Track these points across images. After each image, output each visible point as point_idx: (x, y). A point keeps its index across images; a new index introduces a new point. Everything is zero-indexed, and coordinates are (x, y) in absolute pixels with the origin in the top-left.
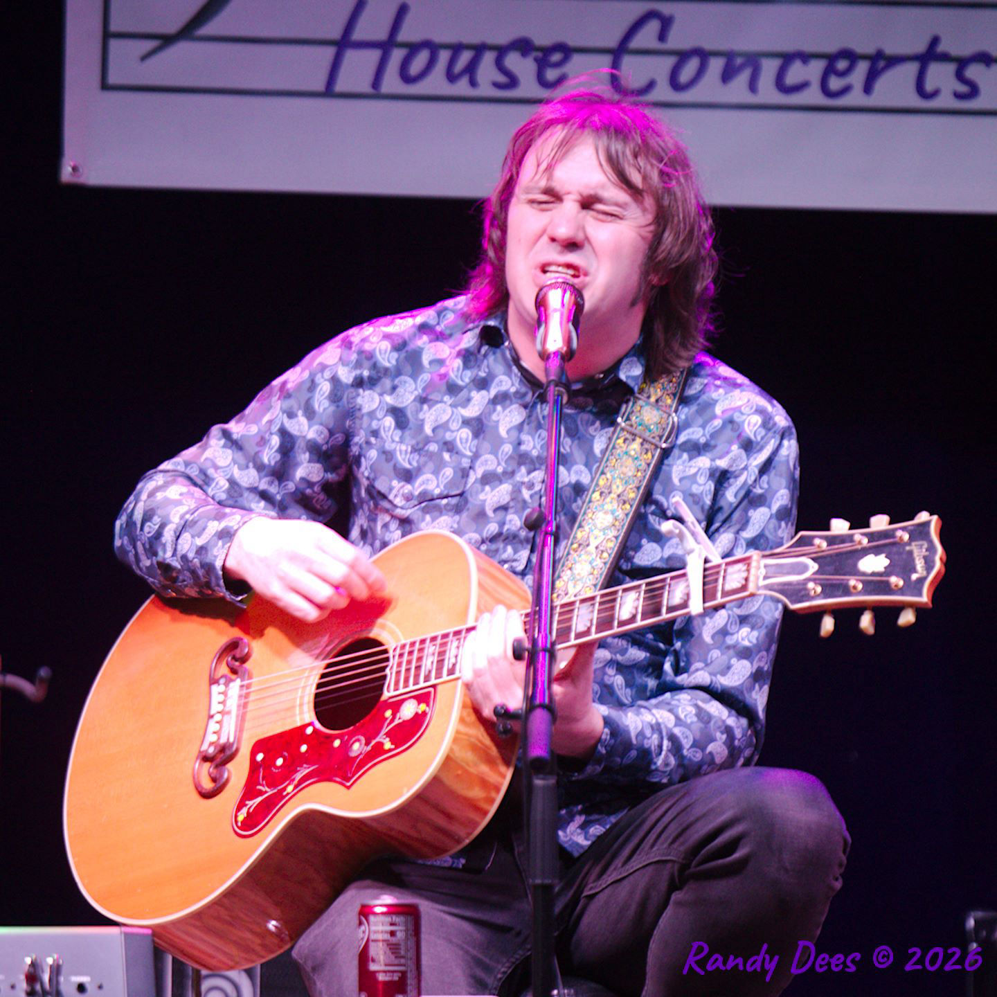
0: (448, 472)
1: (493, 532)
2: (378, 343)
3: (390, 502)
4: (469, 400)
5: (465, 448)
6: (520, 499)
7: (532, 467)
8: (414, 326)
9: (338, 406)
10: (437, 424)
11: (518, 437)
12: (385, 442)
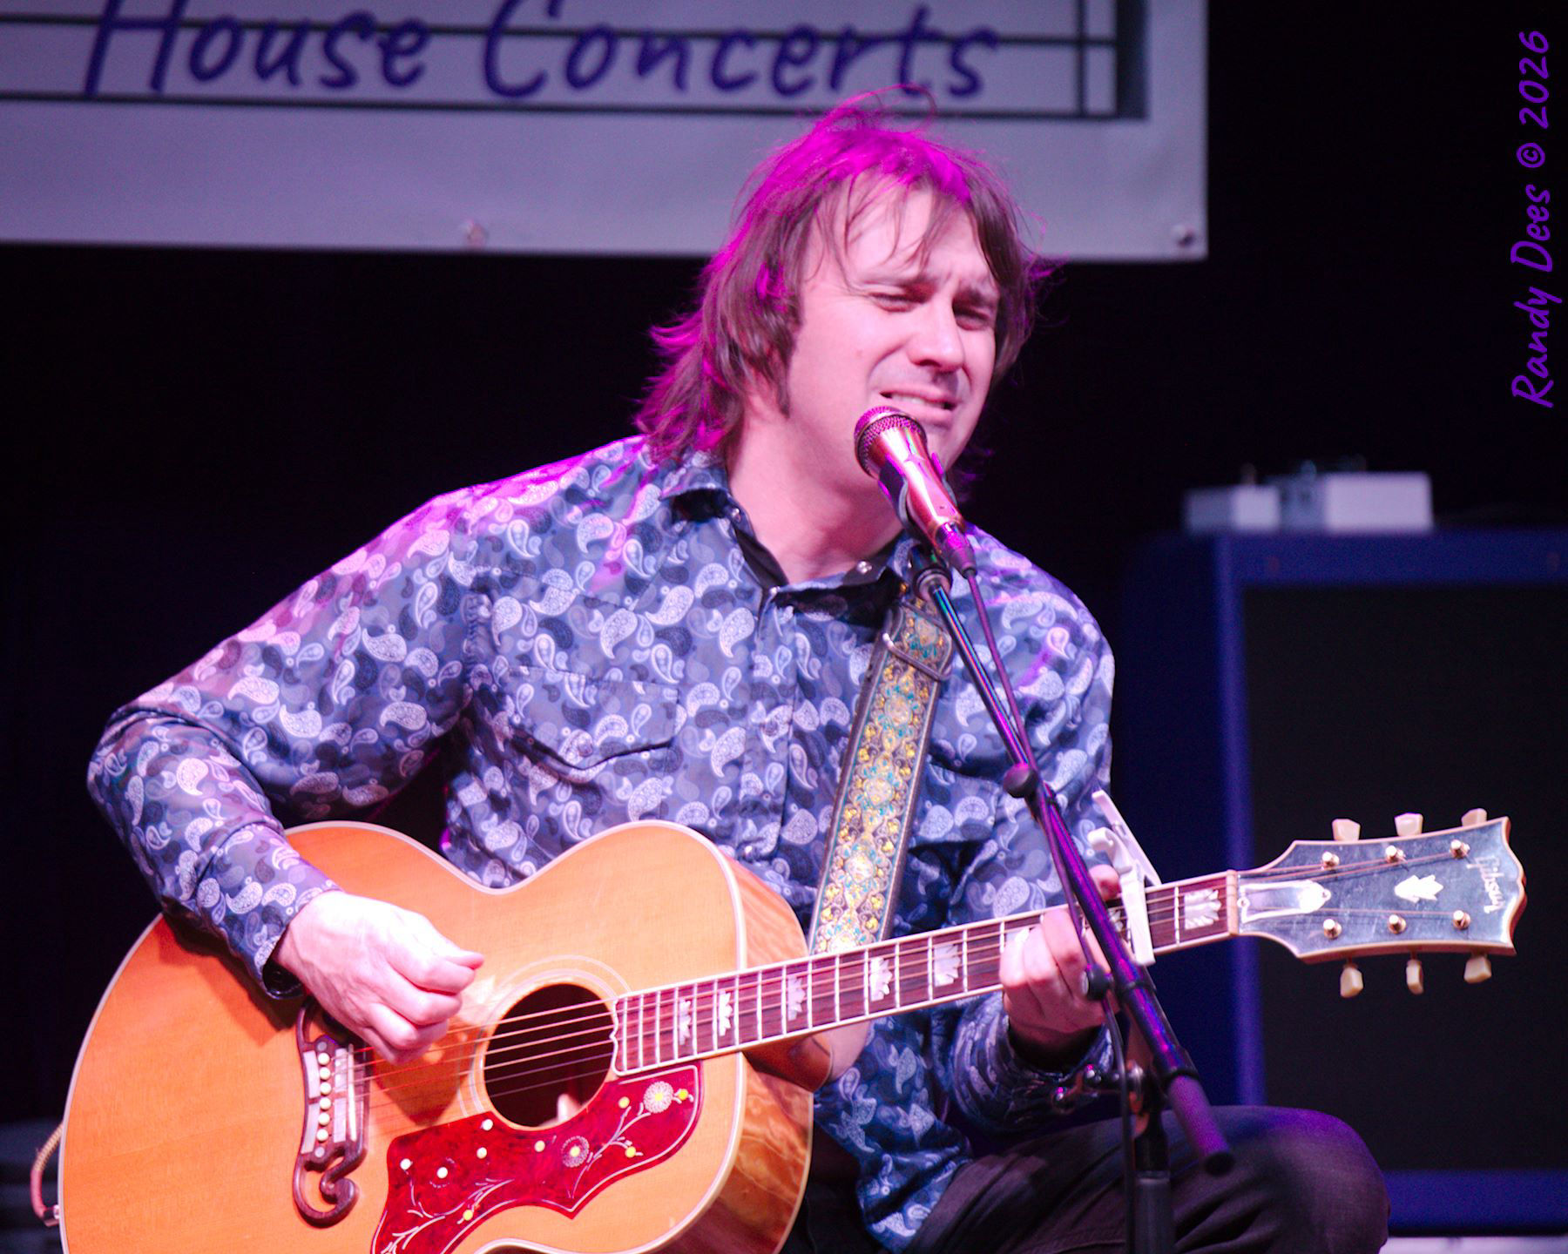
0: (645, 711)
1: (724, 800)
2: (508, 523)
3: (561, 760)
4: (659, 600)
5: (665, 673)
6: (759, 750)
7: (773, 701)
8: (560, 492)
9: (451, 620)
10: (619, 640)
11: (749, 658)
12: (544, 672)
